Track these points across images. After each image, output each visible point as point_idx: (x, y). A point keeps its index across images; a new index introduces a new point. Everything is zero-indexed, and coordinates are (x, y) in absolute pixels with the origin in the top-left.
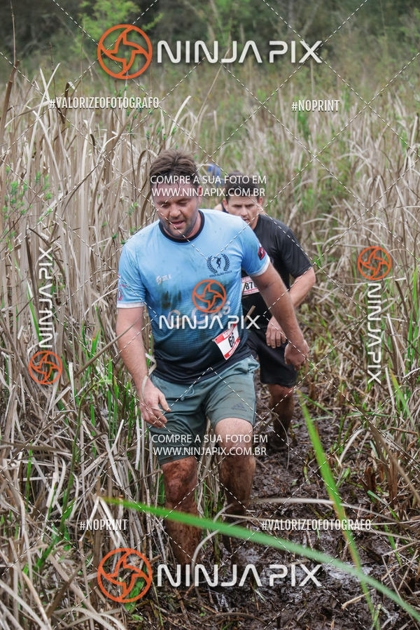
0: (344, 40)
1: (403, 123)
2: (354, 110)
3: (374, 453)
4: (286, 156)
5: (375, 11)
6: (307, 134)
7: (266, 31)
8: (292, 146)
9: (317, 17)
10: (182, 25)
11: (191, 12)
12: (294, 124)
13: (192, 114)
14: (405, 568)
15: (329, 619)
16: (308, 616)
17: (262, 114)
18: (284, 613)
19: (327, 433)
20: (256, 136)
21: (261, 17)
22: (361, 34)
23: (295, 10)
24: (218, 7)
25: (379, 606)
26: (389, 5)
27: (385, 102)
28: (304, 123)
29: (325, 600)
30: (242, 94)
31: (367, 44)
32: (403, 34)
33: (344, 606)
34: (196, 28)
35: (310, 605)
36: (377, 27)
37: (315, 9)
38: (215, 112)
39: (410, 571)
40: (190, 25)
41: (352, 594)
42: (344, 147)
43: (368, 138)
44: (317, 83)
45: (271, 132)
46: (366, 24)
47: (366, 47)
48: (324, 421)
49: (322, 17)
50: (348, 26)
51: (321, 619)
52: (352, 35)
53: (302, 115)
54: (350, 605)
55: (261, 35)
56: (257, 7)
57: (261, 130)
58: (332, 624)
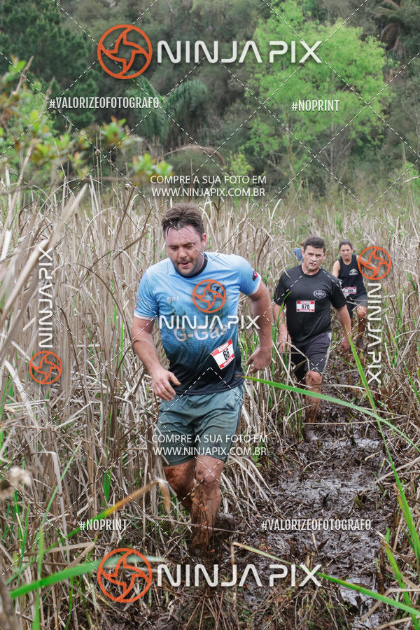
0: (360, 185)
1: (391, 223)
2: (365, 218)
3: (379, 386)
4: (331, 242)
5: (375, 172)
6: (341, 231)
7: (319, 183)
8: (334, 237)
9: (345, 175)
10: (275, 181)
11: (280, 174)
12: (335, 226)
13: (282, 221)
14: (397, 440)
15: (359, 465)
16: (348, 464)
17: (318, 222)
18: (336, 463)
19: (355, 378)
20: (315, 232)
21: (317, 175)
22: (368, 183)
23: (334, 171)
24: (294, 170)
25: (384, 459)
26: (382, 168)
27: (382, 213)
28: (340, 225)
29: (356, 456)
30: (307, 213)
31: (371, 188)
32: (390, 183)
33: (366, 459)
34: (283, 182)
35: (348, 458)
36: (376, 179)
37: (344, 171)
38: (294, 220)
39: (400, 441)
40: (280, 180)
41: (370, 453)
42: (361, 236)
43: (373, 231)
44: (346, 204)
45: (323, 231)
46: (371, 178)
47: (371, 189)
48: (353, 372)
49: (348, 175)
50: (361, 177)
51: (354, 465)
52: (364, 183)
53: (339, 221)
54: (369, 459)
55: (317, 185)
56: (314, 171)
57: (317, 229)
58: (360, 468)
